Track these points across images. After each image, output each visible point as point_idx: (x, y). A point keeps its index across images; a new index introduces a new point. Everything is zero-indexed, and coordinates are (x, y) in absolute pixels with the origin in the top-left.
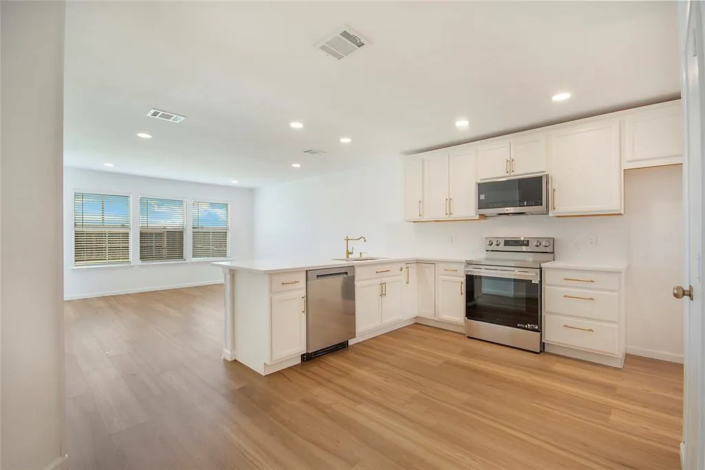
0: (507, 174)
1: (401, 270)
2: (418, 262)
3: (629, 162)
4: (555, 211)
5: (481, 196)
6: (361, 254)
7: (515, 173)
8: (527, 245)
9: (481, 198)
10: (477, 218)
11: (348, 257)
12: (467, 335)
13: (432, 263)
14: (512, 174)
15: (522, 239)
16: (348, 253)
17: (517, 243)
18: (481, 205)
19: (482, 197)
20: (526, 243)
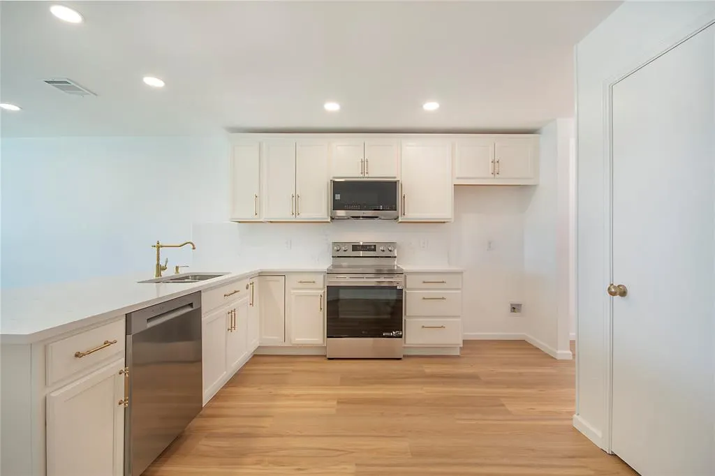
0: (361, 175)
1: (247, 288)
2: (261, 274)
3: (458, 178)
4: (405, 217)
5: (336, 195)
6: (177, 268)
7: (370, 176)
8: (375, 250)
9: (336, 198)
10: (329, 220)
11: (159, 274)
12: (328, 357)
13: (283, 274)
14: (366, 175)
15: (361, 244)
16: (160, 269)
17: (365, 248)
18: (337, 205)
19: (338, 197)
20: (373, 247)
